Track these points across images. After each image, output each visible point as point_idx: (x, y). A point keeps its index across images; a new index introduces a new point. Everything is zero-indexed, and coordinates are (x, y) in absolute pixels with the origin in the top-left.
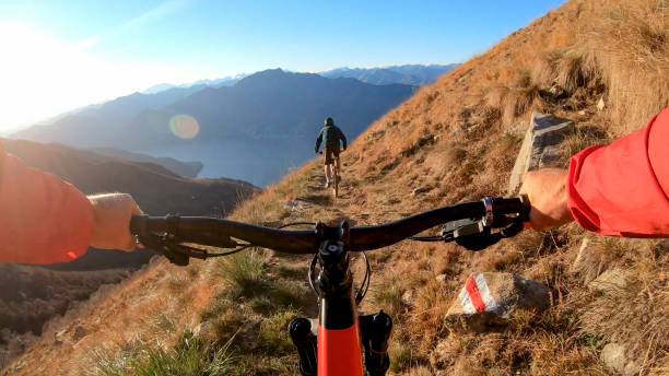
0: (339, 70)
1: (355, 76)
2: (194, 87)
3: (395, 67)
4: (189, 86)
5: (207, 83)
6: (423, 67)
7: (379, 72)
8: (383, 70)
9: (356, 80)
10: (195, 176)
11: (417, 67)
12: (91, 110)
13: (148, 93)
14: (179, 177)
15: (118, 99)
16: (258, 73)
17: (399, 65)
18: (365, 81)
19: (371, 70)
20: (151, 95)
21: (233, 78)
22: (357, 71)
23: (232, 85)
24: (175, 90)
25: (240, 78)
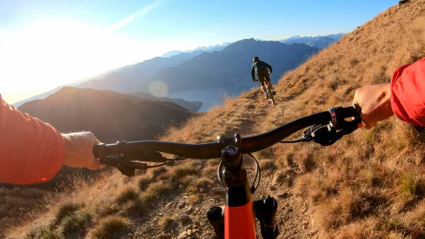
0: (293, 38)
1: (303, 42)
2: (195, 52)
3: (332, 35)
5: (203, 49)
8: (324, 37)
12: (127, 69)
13: (165, 57)
15: (145, 61)
16: (237, 42)
18: (311, 46)
19: (315, 38)
20: (166, 58)
21: (221, 45)
22: (306, 39)
24: (182, 54)
25: (226, 45)
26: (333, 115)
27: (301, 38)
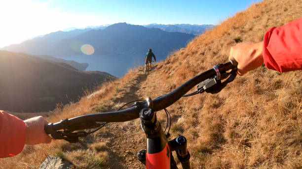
1: (159, 27)
2: (86, 29)
4: (84, 29)
5: (92, 28)
6: (190, 25)
7: (170, 26)
8: (172, 25)
9: (160, 29)
10: (85, 69)
11: (188, 25)
12: (39, 38)
13: (65, 31)
14: (77, 70)
15: (51, 33)
17: (180, 24)
18: (164, 30)
22: (161, 25)
23: (103, 29)
24: (77, 30)
25: (107, 26)
26: (217, 71)
27: (158, 25)
